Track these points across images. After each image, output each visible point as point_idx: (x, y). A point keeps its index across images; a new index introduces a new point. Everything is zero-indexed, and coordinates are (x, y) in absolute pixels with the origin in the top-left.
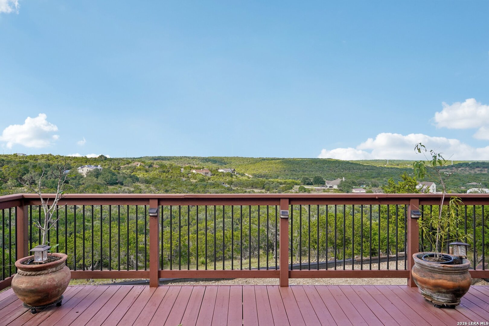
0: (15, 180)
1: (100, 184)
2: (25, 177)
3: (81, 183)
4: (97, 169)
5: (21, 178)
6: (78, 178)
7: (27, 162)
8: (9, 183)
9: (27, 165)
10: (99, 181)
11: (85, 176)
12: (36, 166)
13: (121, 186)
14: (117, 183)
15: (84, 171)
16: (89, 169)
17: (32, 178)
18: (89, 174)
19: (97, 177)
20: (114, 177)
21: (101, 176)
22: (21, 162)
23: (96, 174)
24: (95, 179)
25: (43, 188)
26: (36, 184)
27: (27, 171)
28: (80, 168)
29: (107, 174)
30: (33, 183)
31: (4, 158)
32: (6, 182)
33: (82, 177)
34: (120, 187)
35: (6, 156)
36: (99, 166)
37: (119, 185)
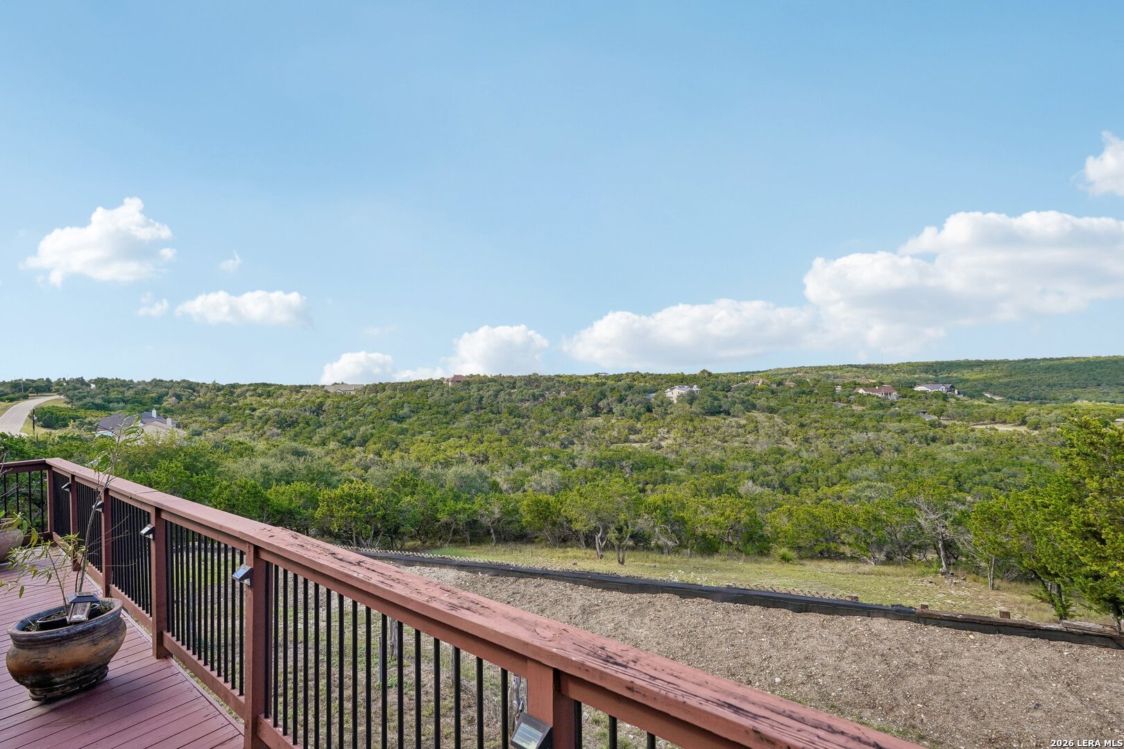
0: (590, 408)
1: (695, 413)
2: (601, 404)
3: (669, 411)
4: (692, 392)
5: (597, 405)
6: (665, 404)
7: (604, 384)
8: (584, 412)
9: (604, 387)
10: (693, 409)
11: (675, 402)
12: (614, 388)
13: (725, 416)
14: (720, 413)
15: (674, 394)
16: (681, 391)
17: (608, 404)
18: (680, 397)
19: (691, 404)
20: (716, 402)
21: (697, 401)
22: (598, 385)
23: (690, 398)
24: (688, 406)
25: (622, 419)
26: (613, 413)
27: (603, 396)
28: (668, 390)
29: (706, 398)
30: (610, 411)
31: (582, 380)
32: (581, 410)
33: (671, 403)
34: (723, 418)
35: (584, 377)
36: (695, 386)
37: (722, 415)
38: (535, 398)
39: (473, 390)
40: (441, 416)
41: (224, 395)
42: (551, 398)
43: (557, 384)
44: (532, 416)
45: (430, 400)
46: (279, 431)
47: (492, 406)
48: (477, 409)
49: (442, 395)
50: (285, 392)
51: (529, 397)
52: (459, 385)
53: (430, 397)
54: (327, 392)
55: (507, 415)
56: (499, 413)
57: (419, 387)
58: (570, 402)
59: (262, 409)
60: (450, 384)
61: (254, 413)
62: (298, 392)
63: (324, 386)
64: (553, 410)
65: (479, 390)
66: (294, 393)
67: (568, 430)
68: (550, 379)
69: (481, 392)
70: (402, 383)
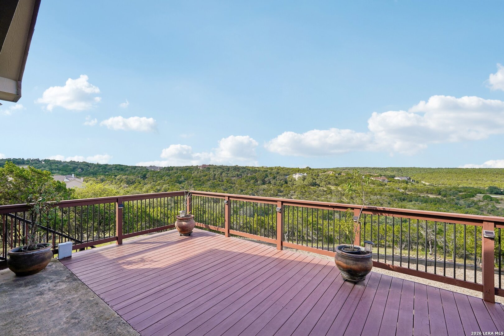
0: (261, 181)
1: (306, 185)
2: (266, 179)
3: (294, 184)
4: (304, 176)
5: (264, 180)
6: (293, 181)
7: (267, 171)
8: (259, 182)
9: (267, 172)
10: (305, 183)
12: (271, 173)
13: (318, 187)
14: (316, 185)
15: (296, 176)
17: (269, 180)
18: (299, 178)
20: (314, 181)
21: (306, 180)
22: (264, 171)
23: (303, 178)
24: (303, 182)
25: (275, 186)
26: (271, 184)
27: (267, 176)
28: (294, 175)
29: (310, 179)
30: (270, 183)
31: (257, 169)
32: (257, 182)
33: (295, 180)
35: (258, 168)
36: (305, 173)
38: (238, 176)
39: (211, 171)
40: (198, 182)
41: (102, 169)
42: (245, 176)
43: (247, 170)
44: (237, 183)
45: (193, 175)
46: (128, 185)
47: (219, 178)
48: (213, 179)
49: (198, 173)
50: (129, 169)
51: (235, 175)
52: (205, 169)
53: (193, 173)
54: (147, 169)
55: (226, 182)
56: (222, 181)
57: (188, 169)
58: (253, 178)
59: (119, 176)
60: (201, 168)
61: (116, 177)
62: (135, 169)
63: (146, 167)
64: (245, 181)
65: (214, 172)
66: (133, 169)
67: (252, 190)
68: (244, 168)
69: (215, 172)
70: (180, 167)
